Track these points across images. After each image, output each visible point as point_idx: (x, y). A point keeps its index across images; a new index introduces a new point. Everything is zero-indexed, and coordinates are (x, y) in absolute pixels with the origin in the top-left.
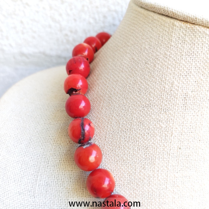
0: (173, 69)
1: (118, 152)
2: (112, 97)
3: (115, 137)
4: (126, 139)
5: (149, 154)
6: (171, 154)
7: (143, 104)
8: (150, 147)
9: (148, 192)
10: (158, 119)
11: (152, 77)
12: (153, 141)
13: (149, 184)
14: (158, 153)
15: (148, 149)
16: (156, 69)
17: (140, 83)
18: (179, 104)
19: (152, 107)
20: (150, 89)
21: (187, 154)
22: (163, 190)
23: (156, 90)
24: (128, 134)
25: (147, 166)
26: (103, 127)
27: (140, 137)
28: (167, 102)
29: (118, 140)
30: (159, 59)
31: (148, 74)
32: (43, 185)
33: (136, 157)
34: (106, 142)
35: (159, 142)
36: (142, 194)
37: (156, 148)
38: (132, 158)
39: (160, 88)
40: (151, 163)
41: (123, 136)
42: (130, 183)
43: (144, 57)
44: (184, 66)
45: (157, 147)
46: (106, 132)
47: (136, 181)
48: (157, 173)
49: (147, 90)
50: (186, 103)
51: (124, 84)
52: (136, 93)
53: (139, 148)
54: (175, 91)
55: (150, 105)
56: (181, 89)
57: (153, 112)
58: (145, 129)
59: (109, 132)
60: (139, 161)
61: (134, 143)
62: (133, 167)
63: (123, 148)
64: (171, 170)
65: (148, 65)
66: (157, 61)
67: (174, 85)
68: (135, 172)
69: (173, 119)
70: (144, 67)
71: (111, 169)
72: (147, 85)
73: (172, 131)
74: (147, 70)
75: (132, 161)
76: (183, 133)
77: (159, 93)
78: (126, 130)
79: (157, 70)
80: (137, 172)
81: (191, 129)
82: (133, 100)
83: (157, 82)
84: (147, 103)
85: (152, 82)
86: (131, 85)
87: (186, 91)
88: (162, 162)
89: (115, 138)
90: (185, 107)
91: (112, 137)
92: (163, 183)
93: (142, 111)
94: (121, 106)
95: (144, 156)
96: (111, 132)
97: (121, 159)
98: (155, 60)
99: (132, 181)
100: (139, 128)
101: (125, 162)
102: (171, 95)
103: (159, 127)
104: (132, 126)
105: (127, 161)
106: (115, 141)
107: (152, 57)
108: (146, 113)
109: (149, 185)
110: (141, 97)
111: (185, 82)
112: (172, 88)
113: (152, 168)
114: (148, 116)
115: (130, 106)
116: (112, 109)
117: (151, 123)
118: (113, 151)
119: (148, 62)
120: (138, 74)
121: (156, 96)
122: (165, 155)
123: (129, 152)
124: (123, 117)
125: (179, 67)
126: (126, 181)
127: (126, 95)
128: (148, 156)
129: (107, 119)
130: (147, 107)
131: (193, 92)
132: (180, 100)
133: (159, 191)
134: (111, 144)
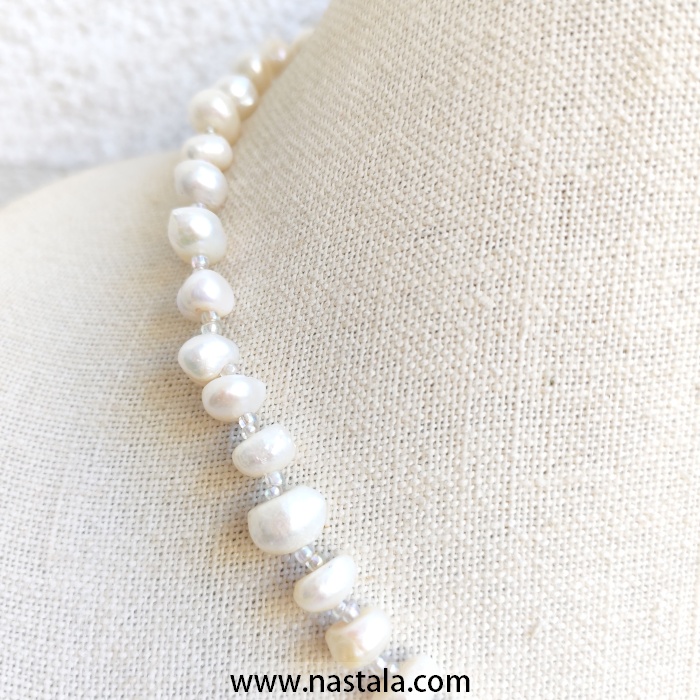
0: (517, 89)
1: (333, 405)
2: (309, 212)
3: (321, 352)
4: (356, 358)
5: (442, 408)
6: (519, 405)
7: (416, 225)
8: (444, 379)
9: (441, 546)
10: (468, 276)
11: (444, 124)
12: (452, 358)
13: (442, 518)
14: (471, 404)
15: (436, 387)
16: (456, 93)
17: (403, 152)
18: (545, 216)
19: (446, 235)
20: (437, 169)
21: (578, 404)
22: (496, 539)
23: (460, 169)
24: (365, 340)
25: (433, 452)
26: (280, 323)
27: (408, 347)
28: (498, 213)
29: (332, 362)
30: (467, 54)
31: (430, 116)
32: (74, 529)
33: (394, 421)
34: (290, 373)
35: (474, 361)
36: (420, 554)
37: (464, 384)
38: (381, 424)
39: (475, 163)
40: (447, 438)
41: (346, 348)
42: (375, 515)
43: (417, 55)
44: (555, 72)
45: (467, 380)
46: (289, 338)
47: (395, 505)
48: (472, 474)
49: (429, 176)
50: (569, 211)
51: (349, 162)
52: (391, 188)
53: (405, 387)
54: (528, 168)
55: (439, 229)
56: (547, 161)
57: (450, 253)
58: (424, 318)
59: (300, 339)
60: (406, 435)
61: (386, 370)
62: (386, 455)
63: (347, 391)
64: (523, 464)
65: (429, 84)
66: (460, 64)
67: (523, 148)
68: (390, 474)
69: (523, 272)
70: (416, 91)
71: (307, 467)
72: (428, 155)
73: (520, 318)
74: (427, 99)
75: (381, 435)
76: (563, 326)
77: (471, 180)
78: (359, 325)
79: (462, 96)
80: (400, 475)
81: (593, 310)
82: (381, 217)
83: (464, 142)
84: (430, 220)
85: (444, 144)
86: (373, 161)
87: (566, 168)
88: (489, 433)
89: (320, 358)
90: (564, 227)
91: (310, 355)
92: (493, 511)
93: (413, 251)
94: (339, 240)
95: (422, 416)
96: (307, 338)
97: (342, 428)
98: (455, 60)
99: (383, 507)
100: (404, 316)
101: (354, 439)
102: (512, 186)
103: (473, 309)
104: (380, 309)
105: (363, 435)
106: (320, 366)
107: (444, 53)
108: (425, 260)
109: (444, 522)
110: (407, 202)
111: (560, 134)
112: (515, 157)
113: (452, 456)
114: (435, 270)
115: (372, 237)
116: (311, 255)
117: (446, 293)
118: (315, 403)
119: (430, 72)
120: (396, 120)
121: (459, 195)
122: (496, 407)
123: (368, 405)
124: (349, 280)
125: (537, 78)
126: (361, 510)
127: (356, 200)
128: (435, 415)
129: (292, 290)
130: (429, 236)
131: (594, 170)
132: (547, 200)
133: (482, 541)
134: (306, 380)
